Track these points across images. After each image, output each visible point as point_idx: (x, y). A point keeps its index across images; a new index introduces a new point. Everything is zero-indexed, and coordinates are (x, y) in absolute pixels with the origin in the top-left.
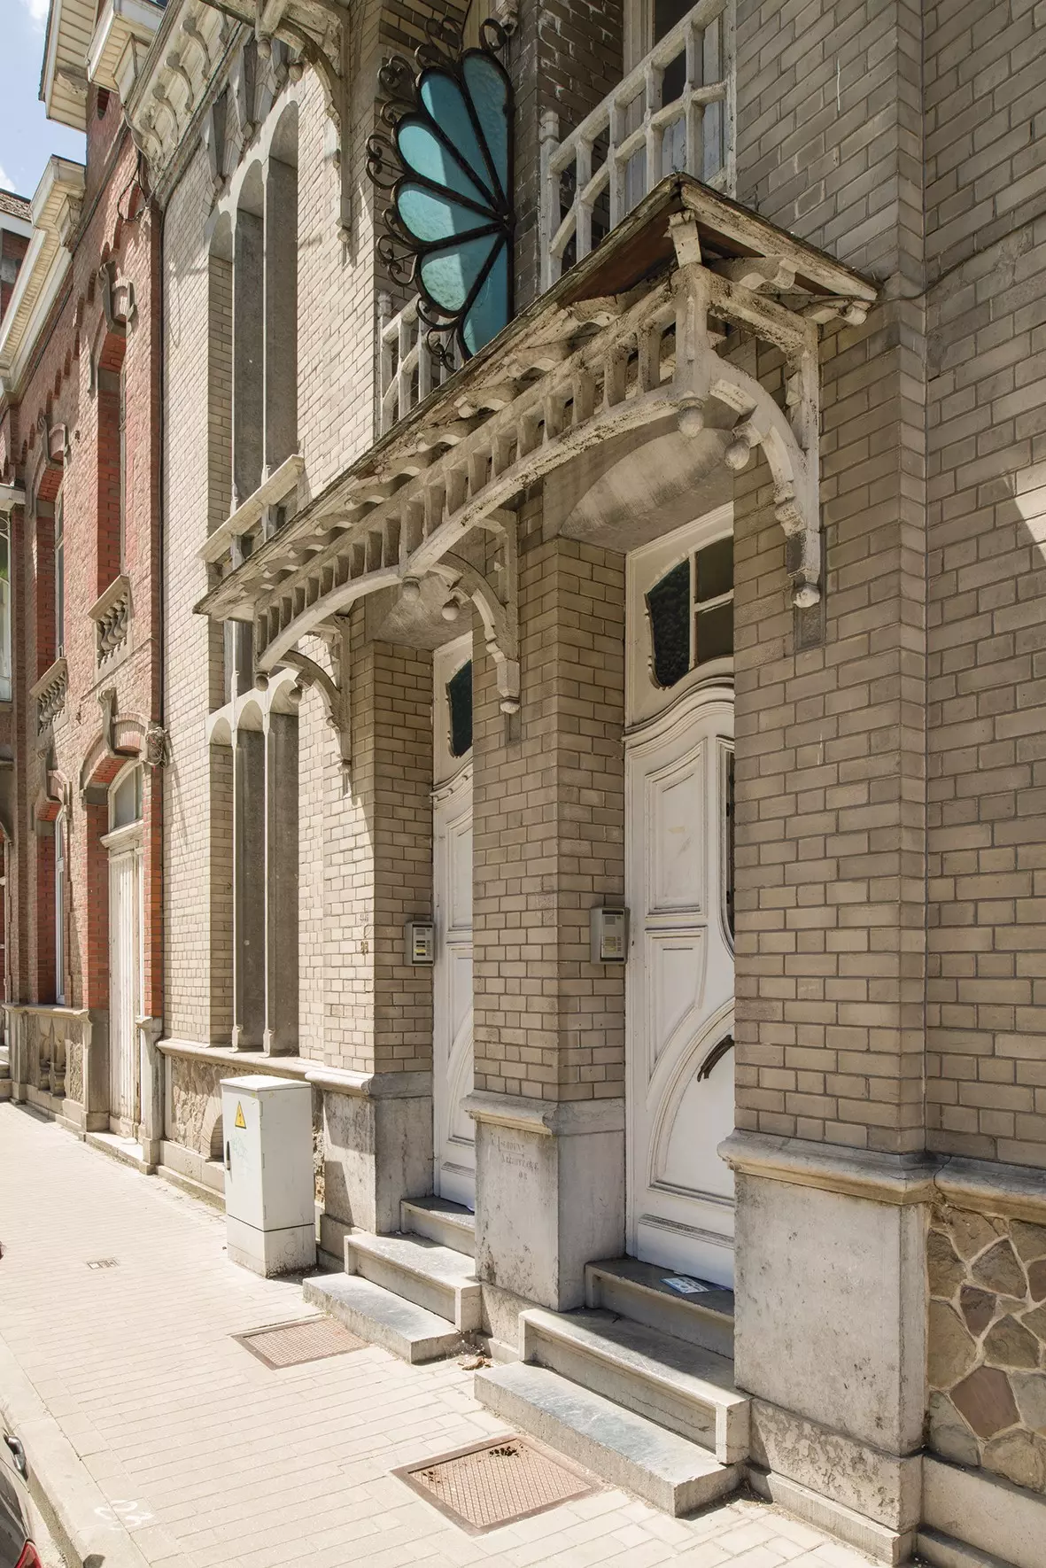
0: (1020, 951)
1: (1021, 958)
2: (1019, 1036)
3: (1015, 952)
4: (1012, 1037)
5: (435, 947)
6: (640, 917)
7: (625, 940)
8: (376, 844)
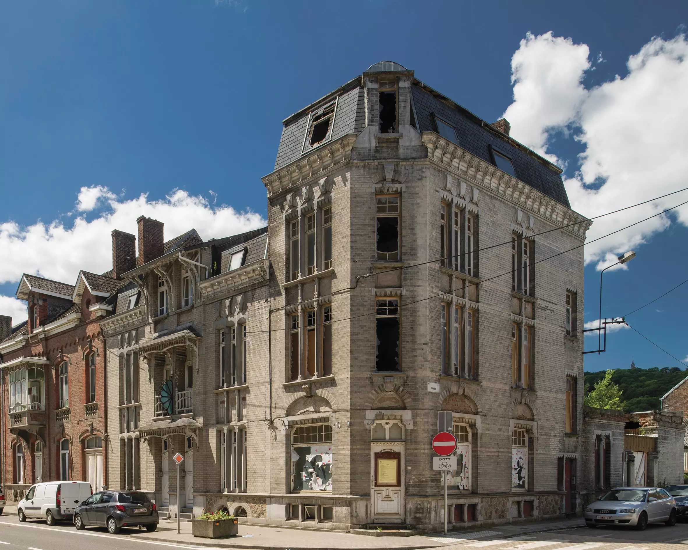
5: (162, 474)
6: (187, 472)
7: (185, 474)
8: (155, 462)
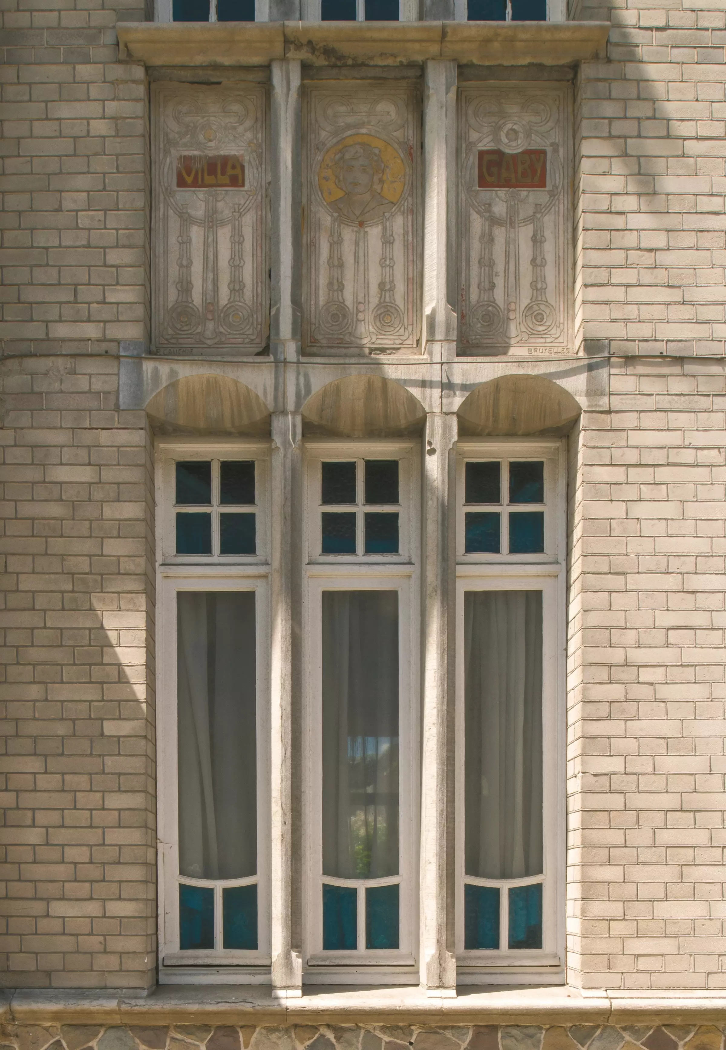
0: (67, 845)
1: (67, 849)
2: (66, 902)
3: (63, 846)
4: (62, 903)
